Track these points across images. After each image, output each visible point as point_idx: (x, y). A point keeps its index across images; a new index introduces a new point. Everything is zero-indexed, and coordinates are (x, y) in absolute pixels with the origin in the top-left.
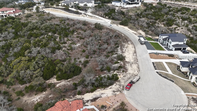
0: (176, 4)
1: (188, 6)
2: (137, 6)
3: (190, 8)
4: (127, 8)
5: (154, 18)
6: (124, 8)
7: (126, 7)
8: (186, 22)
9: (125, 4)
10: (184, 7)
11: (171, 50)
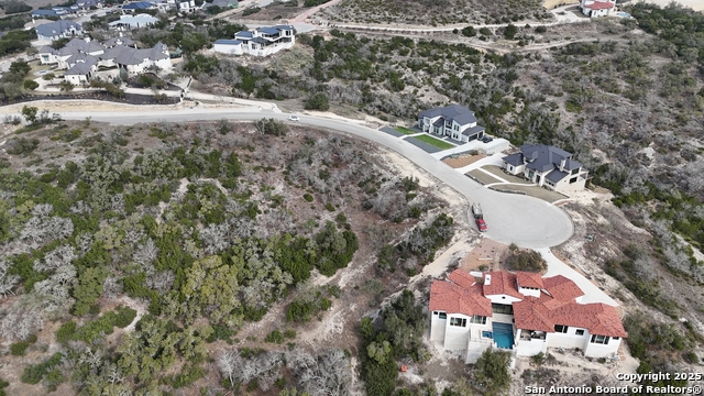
0: (373, 30)
1: (403, 32)
2: (289, 46)
3: (411, 37)
4: (268, 57)
5: (358, 75)
6: (261, 59)
7: (264, 55)
8: (421, 72)
9: (259, 46)
10: (398, 37)
11: (462, 143)
